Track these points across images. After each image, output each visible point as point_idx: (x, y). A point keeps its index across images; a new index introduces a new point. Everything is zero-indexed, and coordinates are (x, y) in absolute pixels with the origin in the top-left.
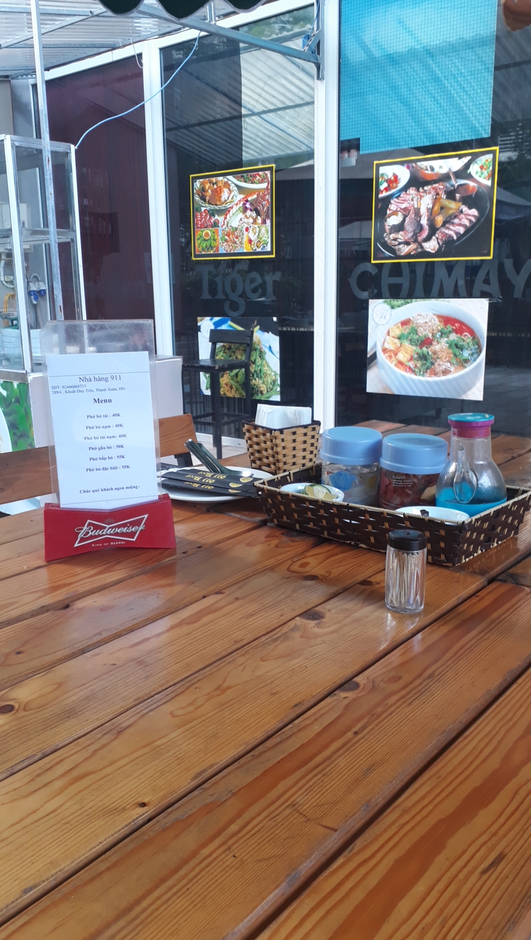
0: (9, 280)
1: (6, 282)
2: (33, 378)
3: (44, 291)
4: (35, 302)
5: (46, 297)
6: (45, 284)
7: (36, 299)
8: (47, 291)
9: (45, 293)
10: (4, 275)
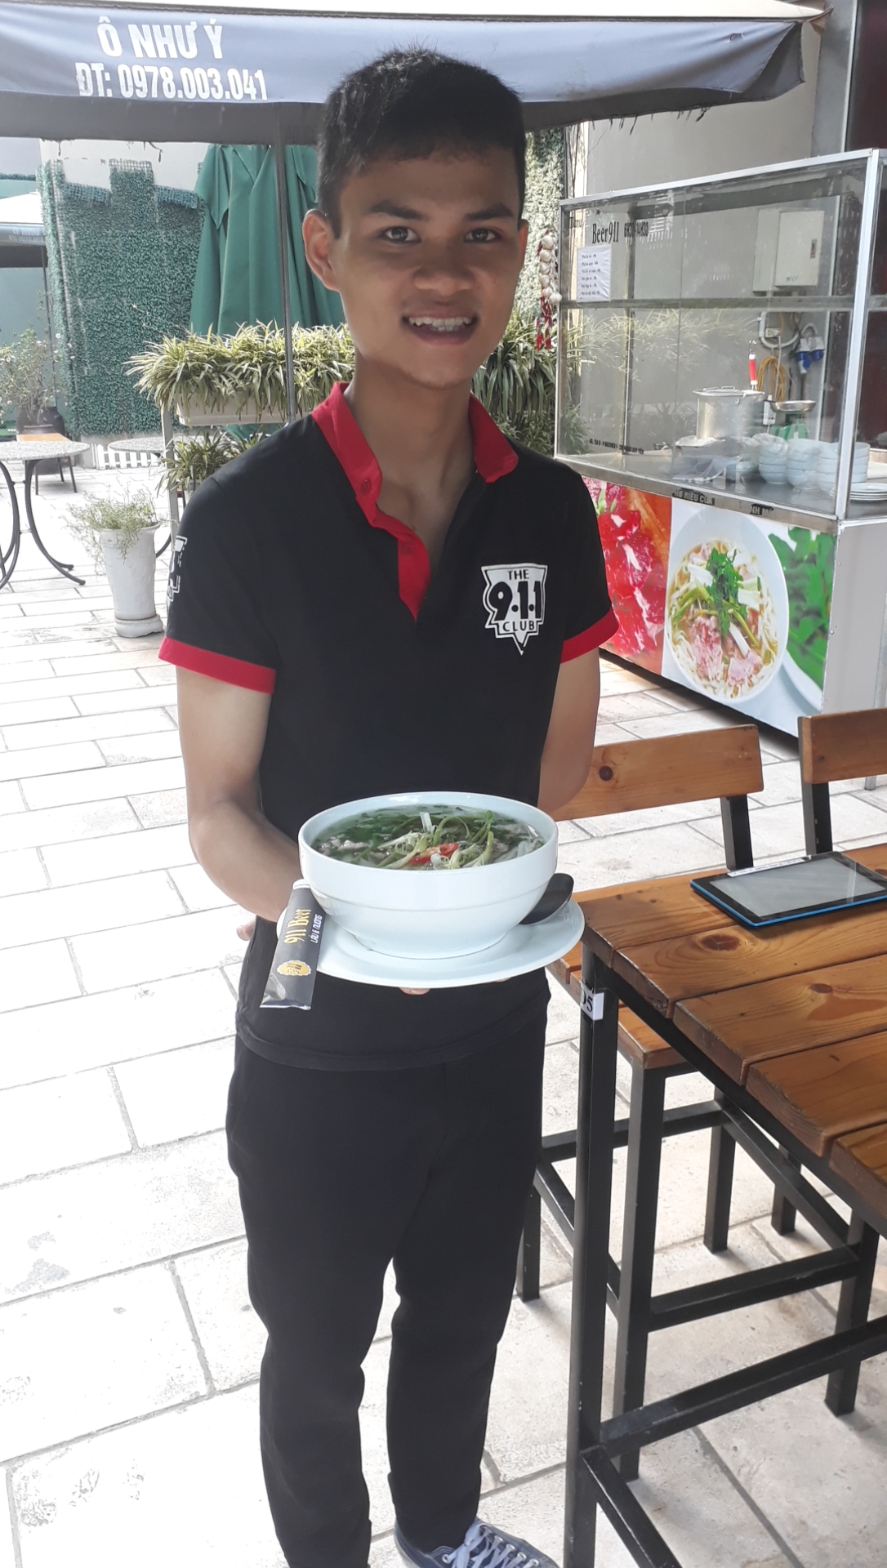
0: (771, 336)
1: (766, 339)
2: (846, 528)
3: (821, 351)
4: (803, 371)
5: (822, 361)
6: (823, 339)
7: (806, 366)
8: (825, 352)
9: (821, 356)
10: (766, 328)
